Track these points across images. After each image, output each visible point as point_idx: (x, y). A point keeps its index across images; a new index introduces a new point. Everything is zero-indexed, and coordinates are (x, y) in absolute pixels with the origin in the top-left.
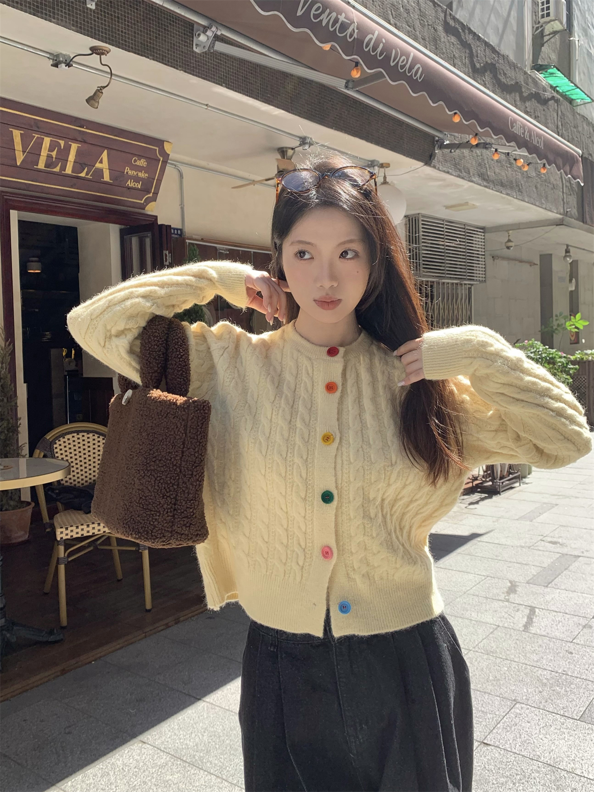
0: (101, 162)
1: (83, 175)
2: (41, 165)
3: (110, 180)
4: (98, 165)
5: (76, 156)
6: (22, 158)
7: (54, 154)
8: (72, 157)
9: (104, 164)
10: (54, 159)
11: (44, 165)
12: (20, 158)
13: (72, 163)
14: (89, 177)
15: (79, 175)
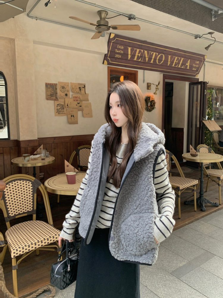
0: (188, 63)
1: (182, 67)
2: (173, 65)
3: (189, 68)
4: (187, 64)
7: (177, 62)
8: (181, 63)
9: (188, 64)
12: (169, 63)
14: (184, 68)
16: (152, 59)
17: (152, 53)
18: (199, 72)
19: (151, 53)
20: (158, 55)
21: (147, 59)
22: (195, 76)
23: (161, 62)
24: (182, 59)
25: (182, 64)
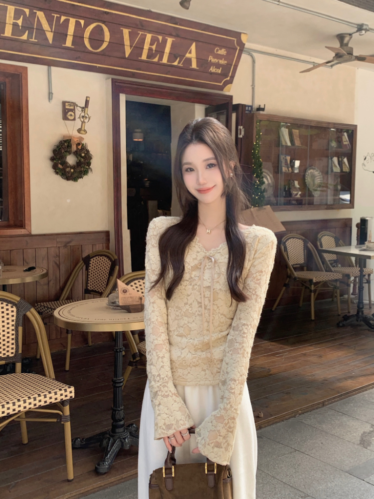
0: (190, 53)
1: (176, 63)
2: (144, 57)
3: (197, 67)
4: (188, 55)
5: (171, 48)
6: (130, 51)
7: (154, 47)
8: (168, 49)
9: (192, 55)
10: (154, 52)
11: (146, 57)
12: (128, 51)
13: (168, 55)
14: (180, 65)
15: (173, 64)
16: (66, 35)
17: (63, 18)
18: (233, 77)
19: (59, 19)
20: (86, 25)
21: (50, 36)
22: (222, 90)
23: (101, 45)
24: (170, 41)
25: (169, 53)
